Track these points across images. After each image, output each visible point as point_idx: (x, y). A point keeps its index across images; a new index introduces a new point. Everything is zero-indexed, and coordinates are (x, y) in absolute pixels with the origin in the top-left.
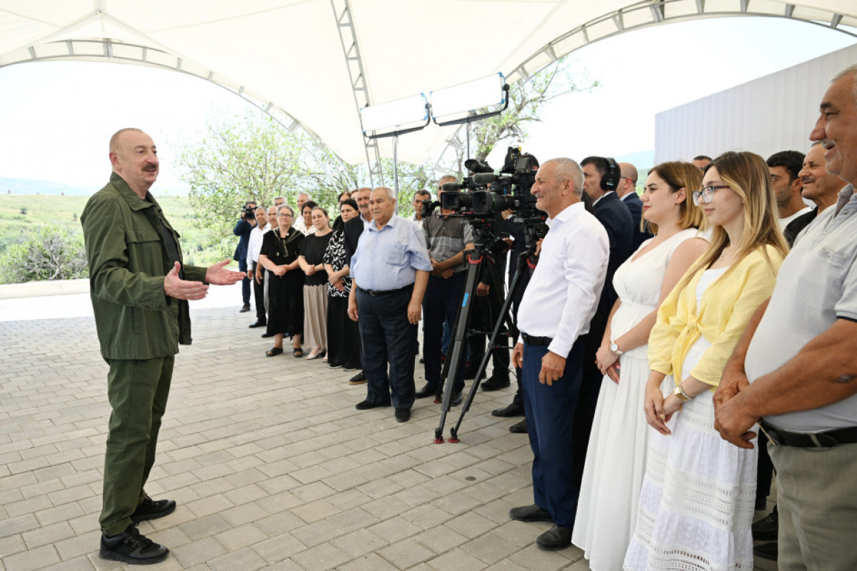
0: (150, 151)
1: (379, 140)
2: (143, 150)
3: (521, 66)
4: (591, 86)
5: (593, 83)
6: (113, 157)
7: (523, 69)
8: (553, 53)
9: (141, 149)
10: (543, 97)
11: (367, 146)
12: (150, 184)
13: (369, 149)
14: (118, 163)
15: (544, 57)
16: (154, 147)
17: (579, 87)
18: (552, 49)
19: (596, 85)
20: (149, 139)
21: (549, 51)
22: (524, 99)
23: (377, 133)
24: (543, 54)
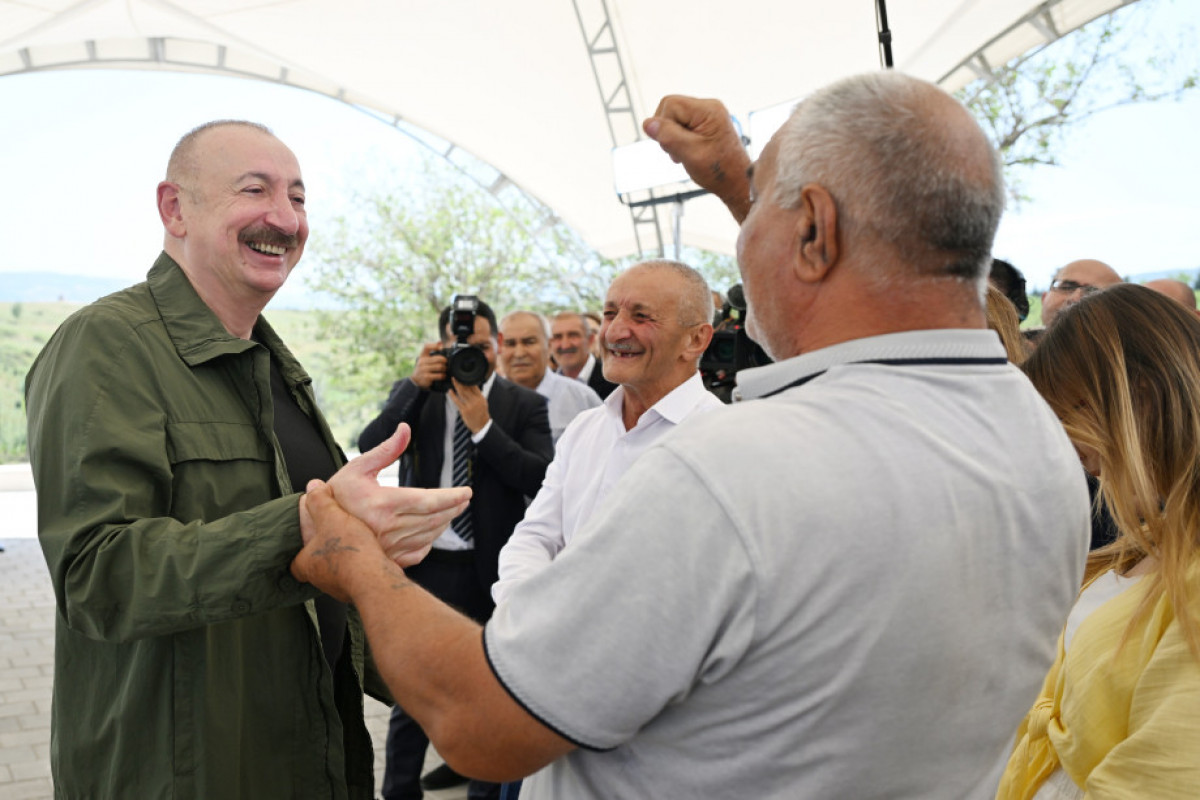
0: (283, 192)
1: (660, 207)
2: (263, 186)
3: (979, 54)
4: (1180, 86)
5: (1182, 79)
6: (168, 198)
7: (982, 59)
8: (1051, 25)
9: (256, 183)
10: (1065, 116)
11: (637, 221)
12: (265, 292)
13: (640, 227)
14: (179, 218)
15: (1030, 34)
16: (298, 183)
17: (1150, 91)
18: (1048, 16)
19: (1191, 84)
20: (289, 159)
21: (1042, 21)
22: (1019, 121)
23: (658, 195)
24: (1026, 26)
